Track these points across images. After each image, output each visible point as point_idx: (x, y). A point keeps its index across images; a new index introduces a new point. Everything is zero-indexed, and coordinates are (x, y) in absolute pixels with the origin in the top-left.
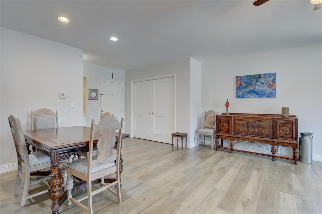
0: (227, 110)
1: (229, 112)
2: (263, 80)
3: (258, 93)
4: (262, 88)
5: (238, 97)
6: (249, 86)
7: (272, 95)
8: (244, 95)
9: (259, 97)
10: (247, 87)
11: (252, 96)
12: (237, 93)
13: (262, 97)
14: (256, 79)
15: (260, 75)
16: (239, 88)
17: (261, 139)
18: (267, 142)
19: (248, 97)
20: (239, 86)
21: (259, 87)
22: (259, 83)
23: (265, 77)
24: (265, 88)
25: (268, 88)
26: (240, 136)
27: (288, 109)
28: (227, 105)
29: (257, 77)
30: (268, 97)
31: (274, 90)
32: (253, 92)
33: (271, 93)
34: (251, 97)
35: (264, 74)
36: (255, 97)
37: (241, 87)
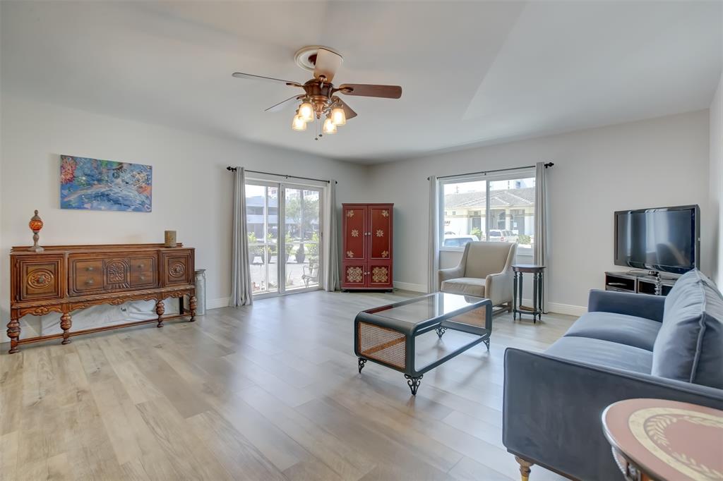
0: (36, 239)
1: (40, 243)
2: (127, 176)
3: (116, 202)
4: (125, 192)
5: (65, 205)
6: (96, 182)
7: (144, 207)
8: (83, 203)
9: (119, 210)
10: (89, 185)
11: (103, 207)
12: (63, 197)
13: (124, 210)
14: (113, 172)
15: (121, 164)
16: (68, 184)
17: (137, 293)
19: (92, 208)
20: (70, 180)
21: (118, 189)
22: (119, 180)
23: (132, 171)
24: (131, 193)
25: (136, 193)
26: (89, 298)
28: (36, 225)
29: (114, 168)
30: (136, 210)
31: (147, 197)
32: (104, 197)
33: (143, 204)
34: (100, 209)
35: (131, 164)
36: (110, 209)
37: (75, 183)
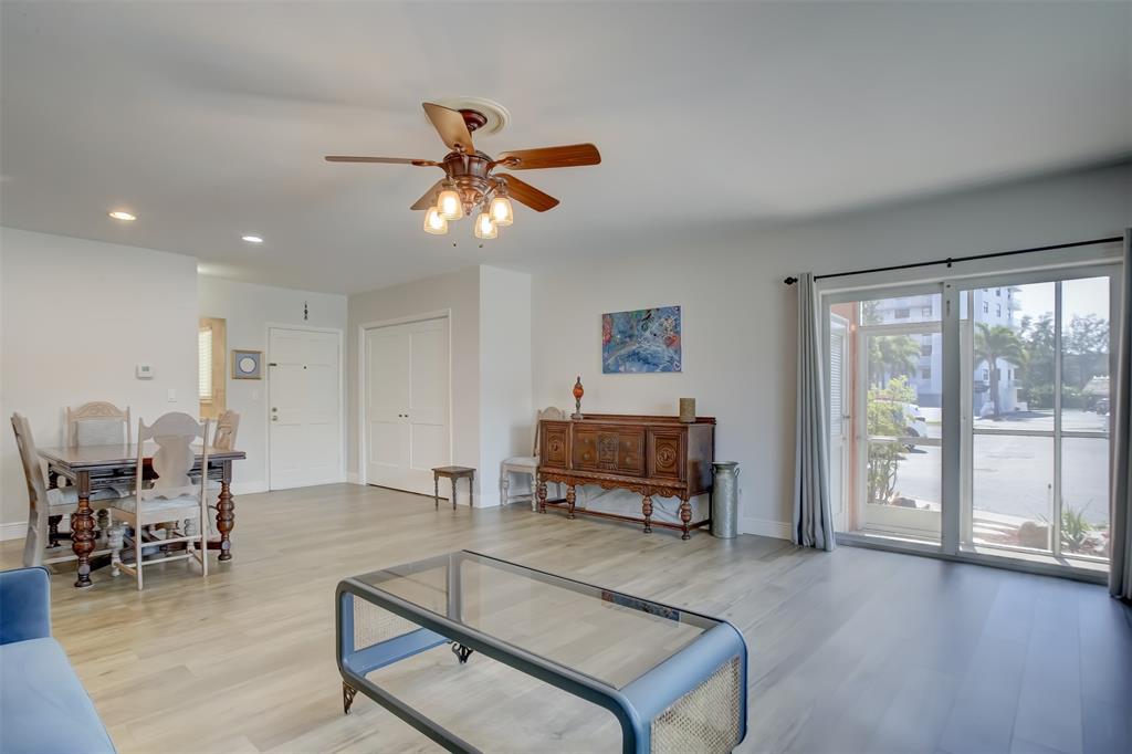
0: (578, 407)
1: (584, 410)
2: (654, 326)
3: (646, 361)
4: (653, 348)
5: (606, 370)
6: (628, 340)
7: (672, 366)
8: (619, 366)
9: (648, 371)
10: (623, 343)
11: (634, 369)
12: (605, 360)
13: (653, 371)
14: (641, 323)
15: (649, 311)
16: (608, 344)
18: (634, 487)
19: (626, 371)
20: (609, 341)
21: (652, 346)
22: (647, 334)
23: (660, 318)
24: (656, 347)
25: (664, 347)
26: (584, 474)
27: (693, 401)
28: (579, 392)
29: (644, 317)
30: (665, 370)
31: (676, 352)
32: (635, 357)
33: (671, 360)
34: (631, 372)
35: (658, 309)
36: (640, 371)
37: (613, 343)
